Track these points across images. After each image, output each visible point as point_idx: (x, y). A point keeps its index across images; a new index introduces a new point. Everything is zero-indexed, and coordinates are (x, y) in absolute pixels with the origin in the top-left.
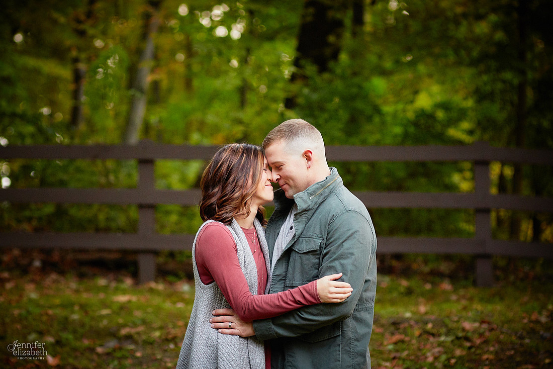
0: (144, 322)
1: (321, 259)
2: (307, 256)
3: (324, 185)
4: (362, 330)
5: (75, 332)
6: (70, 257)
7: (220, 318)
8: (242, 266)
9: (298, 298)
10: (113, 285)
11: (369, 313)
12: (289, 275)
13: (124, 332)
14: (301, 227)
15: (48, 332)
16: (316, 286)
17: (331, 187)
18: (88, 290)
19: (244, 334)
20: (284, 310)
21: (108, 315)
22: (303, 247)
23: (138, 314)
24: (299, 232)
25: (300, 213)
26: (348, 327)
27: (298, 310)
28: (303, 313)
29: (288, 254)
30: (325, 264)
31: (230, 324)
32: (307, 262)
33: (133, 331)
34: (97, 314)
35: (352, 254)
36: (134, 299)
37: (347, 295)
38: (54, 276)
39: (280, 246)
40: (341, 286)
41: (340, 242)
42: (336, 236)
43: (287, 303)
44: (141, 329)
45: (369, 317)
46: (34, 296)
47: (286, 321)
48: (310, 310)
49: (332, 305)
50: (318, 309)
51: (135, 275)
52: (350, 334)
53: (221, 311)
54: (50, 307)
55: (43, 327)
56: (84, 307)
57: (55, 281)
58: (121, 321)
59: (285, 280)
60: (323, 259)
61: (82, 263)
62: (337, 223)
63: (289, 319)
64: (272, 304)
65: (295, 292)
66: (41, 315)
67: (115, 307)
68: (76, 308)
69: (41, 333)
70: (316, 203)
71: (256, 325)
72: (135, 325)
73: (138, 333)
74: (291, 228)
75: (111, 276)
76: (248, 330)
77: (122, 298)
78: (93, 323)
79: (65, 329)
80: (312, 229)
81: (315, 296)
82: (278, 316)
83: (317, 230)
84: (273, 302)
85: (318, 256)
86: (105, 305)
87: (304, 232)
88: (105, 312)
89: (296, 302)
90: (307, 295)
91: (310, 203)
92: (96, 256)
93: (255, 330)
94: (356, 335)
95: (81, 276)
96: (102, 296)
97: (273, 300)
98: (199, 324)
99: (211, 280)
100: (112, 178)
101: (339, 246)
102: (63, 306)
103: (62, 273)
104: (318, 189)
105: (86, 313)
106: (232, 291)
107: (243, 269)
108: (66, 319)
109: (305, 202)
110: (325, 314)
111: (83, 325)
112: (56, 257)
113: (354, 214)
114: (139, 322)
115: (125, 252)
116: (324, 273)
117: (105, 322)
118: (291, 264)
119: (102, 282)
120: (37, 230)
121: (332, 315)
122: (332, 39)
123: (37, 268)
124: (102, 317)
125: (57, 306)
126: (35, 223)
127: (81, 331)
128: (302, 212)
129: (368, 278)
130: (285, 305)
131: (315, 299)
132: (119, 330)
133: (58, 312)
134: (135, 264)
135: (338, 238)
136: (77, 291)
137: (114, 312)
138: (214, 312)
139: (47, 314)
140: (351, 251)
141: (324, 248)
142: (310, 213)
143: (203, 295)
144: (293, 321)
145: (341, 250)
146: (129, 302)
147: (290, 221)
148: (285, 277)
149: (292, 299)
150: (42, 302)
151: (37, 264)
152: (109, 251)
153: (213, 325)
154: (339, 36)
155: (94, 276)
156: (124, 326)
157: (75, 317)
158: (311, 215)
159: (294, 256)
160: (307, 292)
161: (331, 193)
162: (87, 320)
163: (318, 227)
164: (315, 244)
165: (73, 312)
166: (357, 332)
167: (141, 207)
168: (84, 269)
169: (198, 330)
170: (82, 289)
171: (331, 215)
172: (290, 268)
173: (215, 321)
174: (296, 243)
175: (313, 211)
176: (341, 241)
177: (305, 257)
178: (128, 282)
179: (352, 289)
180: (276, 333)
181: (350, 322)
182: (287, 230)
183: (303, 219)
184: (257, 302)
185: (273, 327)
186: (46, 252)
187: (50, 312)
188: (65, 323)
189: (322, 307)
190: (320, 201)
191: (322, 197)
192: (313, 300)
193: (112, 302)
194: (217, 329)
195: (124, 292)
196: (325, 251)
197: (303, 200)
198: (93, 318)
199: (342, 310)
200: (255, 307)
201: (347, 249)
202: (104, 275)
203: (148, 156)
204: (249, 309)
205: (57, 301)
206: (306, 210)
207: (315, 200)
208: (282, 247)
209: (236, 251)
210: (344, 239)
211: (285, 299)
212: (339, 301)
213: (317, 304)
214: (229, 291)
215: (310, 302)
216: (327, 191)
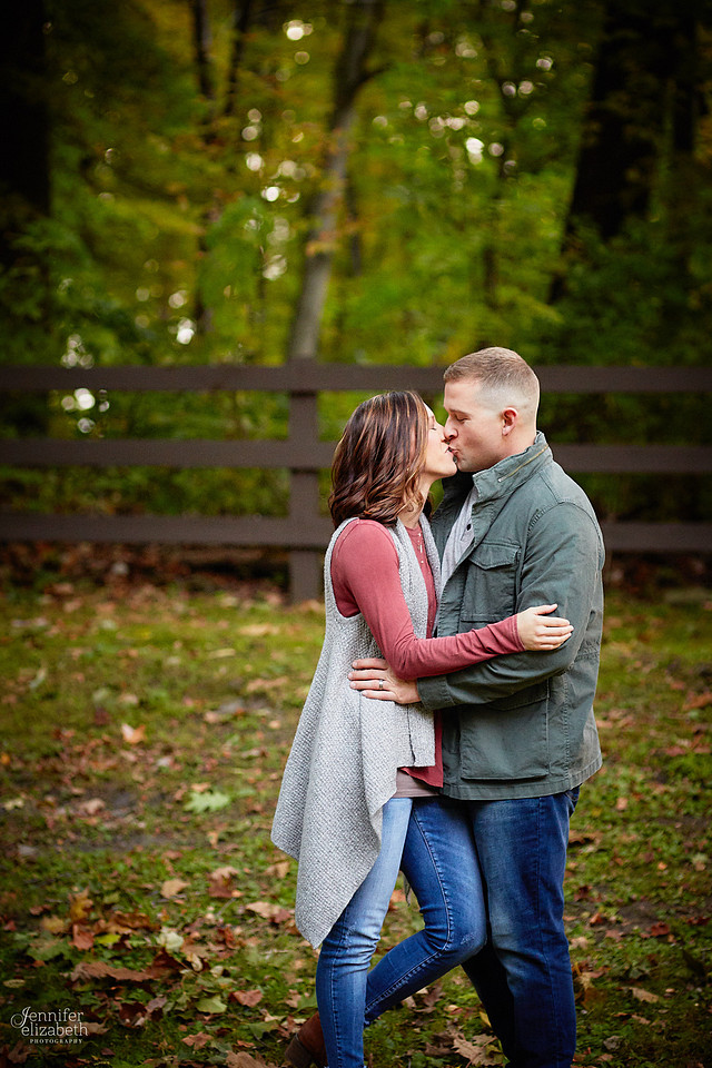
0: (288, 671)
1: (518, 580)
2: (495, 575)
3: (522, 461)
4: (580, 690)
5: (172, 686)
6: (176, 557)
7: (364, 673)
8: (406, 590)
9: (489, 644)
10: (248, 605)
11: (592, 664)
12: (467, 604)
13: (252, 687)
14: (484, 525)
15: (128, 687)
16: (516, 624)
17: (534, 464)
18: (201, 615)
19: (403, 700)
20: (466, 663)
21: (229, 658)
22: (489, 559)
23: (280, 657)
24: (482, 533)
25: (481, 503)
26: (560, 685)
27: (488, 661)
28: (496, 667)
29: (464, 568)
30: (527, 589)
31: (381, 683)
32: (494, 584)
33: (268, 685)
34: (211, 656)
35: (570, 571)
36: (275, 630)
37: (564, 638)
38: (148, 590)
39: (451, 556)
40: (555, 624)
41: (550, 553)
42: (543, 543)
43: (470, 651)
44: (282, 682)
45: (592, 670)
46: (109, 625)
47: (470, 679)
48: (507, 662)
49: (541, 654)
50: (519, 660)
51: (285, 588)
52: (563, 698)
53: (368, 662)
54: (135, 645)
55: (118, 679)
56: (189, 645)
57: (150, 599)
58: (249, 668)
59: (459, 610)
60: (522, 579)
61: (195, 568)
62: (544, 521)
63: (475, 676)
64: (448, 655)
65: (483, 634)
66: (119, 658)
67: (240, 645)
68: (178, 646)
69: (116, 689)
70: (508, 489)
71: (422, 686)
72: (272, 676)
73: (276, 689)
74: (469, 527)
75: (245, 590)
76: (409, 694)
77: (255, 630)
78: (203, 672)
79: (155, 682)
80: (502, 533)
81: (515, 640)
82: (455, 672)
83: (512, 534)
84: (449, 650)
85: (513, 575)
86: (225, 641)
87: (490, 535)
88: (224, 653)
89: (485, 649)
90: (501, 639)
91: (498, 488)
92: (217, 556)
93: (420, 693)
94: (572, 698)
95: (194, 590)
96: (223, 625)
97: (448, 645)
98: (334, 679)
99: (356, 610)
100: (247, 423)
101: (548, 559)
102: (156, 643)
103: (161, 585)
104: (513, 466)
105: (193, 653)
106: (386, 631)
107: (407, 596)
108: (159, 663)
109: (492, 486)
110: (531, 668)
111: (186, 676)
112: (152, 558)
113: (569, 509)
114: (278, 671)
115: (269, 550)
116: (527, 602)
117: (223, 670)
118: (469, 586)
119: (228, 600)
120: (122, 511)
121: (541, 669)
122: (632, 175)
123: (120, 576)
124: (219, 661)
125: (145, 643)
126: (117, 498)
127: (182, 684)
128: (485, 502)
129: (593, 608)
130: (467, 655)
131: (515, 645)
132: (244, 683)
133: (147, 653)
134: (285, 570)
135: (546, 547)
136: (185, 617)
137: (239, 654)
138: (355, 664)
139: (128, 656)
140: (567, 567)
141: (522, 562)
142: (499, 504)
143: (339, 633)
144: (479, 679)
145: (552, 567)
146: (266, 635)
147: (466, 514)
148: (460, 605)
149: (478, 645)
150: (121, 636)
151: (120, 569)
152: (245, 548)
153: (353, 683)
154: (646, 171)
155: (217, 589)
156: (255, 676)
157: (174, 661)
158: (501, 507)
159: (472, 573)
160: (502, 634)
161: (532, 473)
162: (193, 667)
163: (512, 528)
164: (509, 554)
165: (171, 653)
166: (573, 694)
167: (295, 471)
168: (199, 579)
169: (331, 689)
170: (193, 613)
171: (533, 510)
172: (468, 593)
173: (358, 677)
174: (478, 552)
175: (504, 501)
176: (552, 551)
177: (491, 575)
178: (274, 600)
179: (572, 628)
180: (454, 698)
181: (566, 679)
182: (462, 530)
183: (488, 513)
184: (424, 651)
185: (448, 688)
186: (137, 549)
187: (134, 652)
188: (157, 672)
189: (525, 657)
190: (515, 486)
191: (518, 480)
192: (512, 647)
193: (239, 637)
194: (360, 690)
195: (263, 618)
196: (526, 568)
197: (488, 483)
198: (203, 664)
199: (557, 660)
200: (421, 657)
201: (561, 564)
202: (232, 590)
203: (306, 386)
204: (410, 661)
205: (147, 635)
206: (492, 500)
207: (507, 483)
208: (454, 558)
209: (399, 567)
210: (555, 548)
211: (467, 645)
212: (552, 647)
213: (518, 652)
214: (383, 632)
215: (507, 649)
216: (527, 470)
